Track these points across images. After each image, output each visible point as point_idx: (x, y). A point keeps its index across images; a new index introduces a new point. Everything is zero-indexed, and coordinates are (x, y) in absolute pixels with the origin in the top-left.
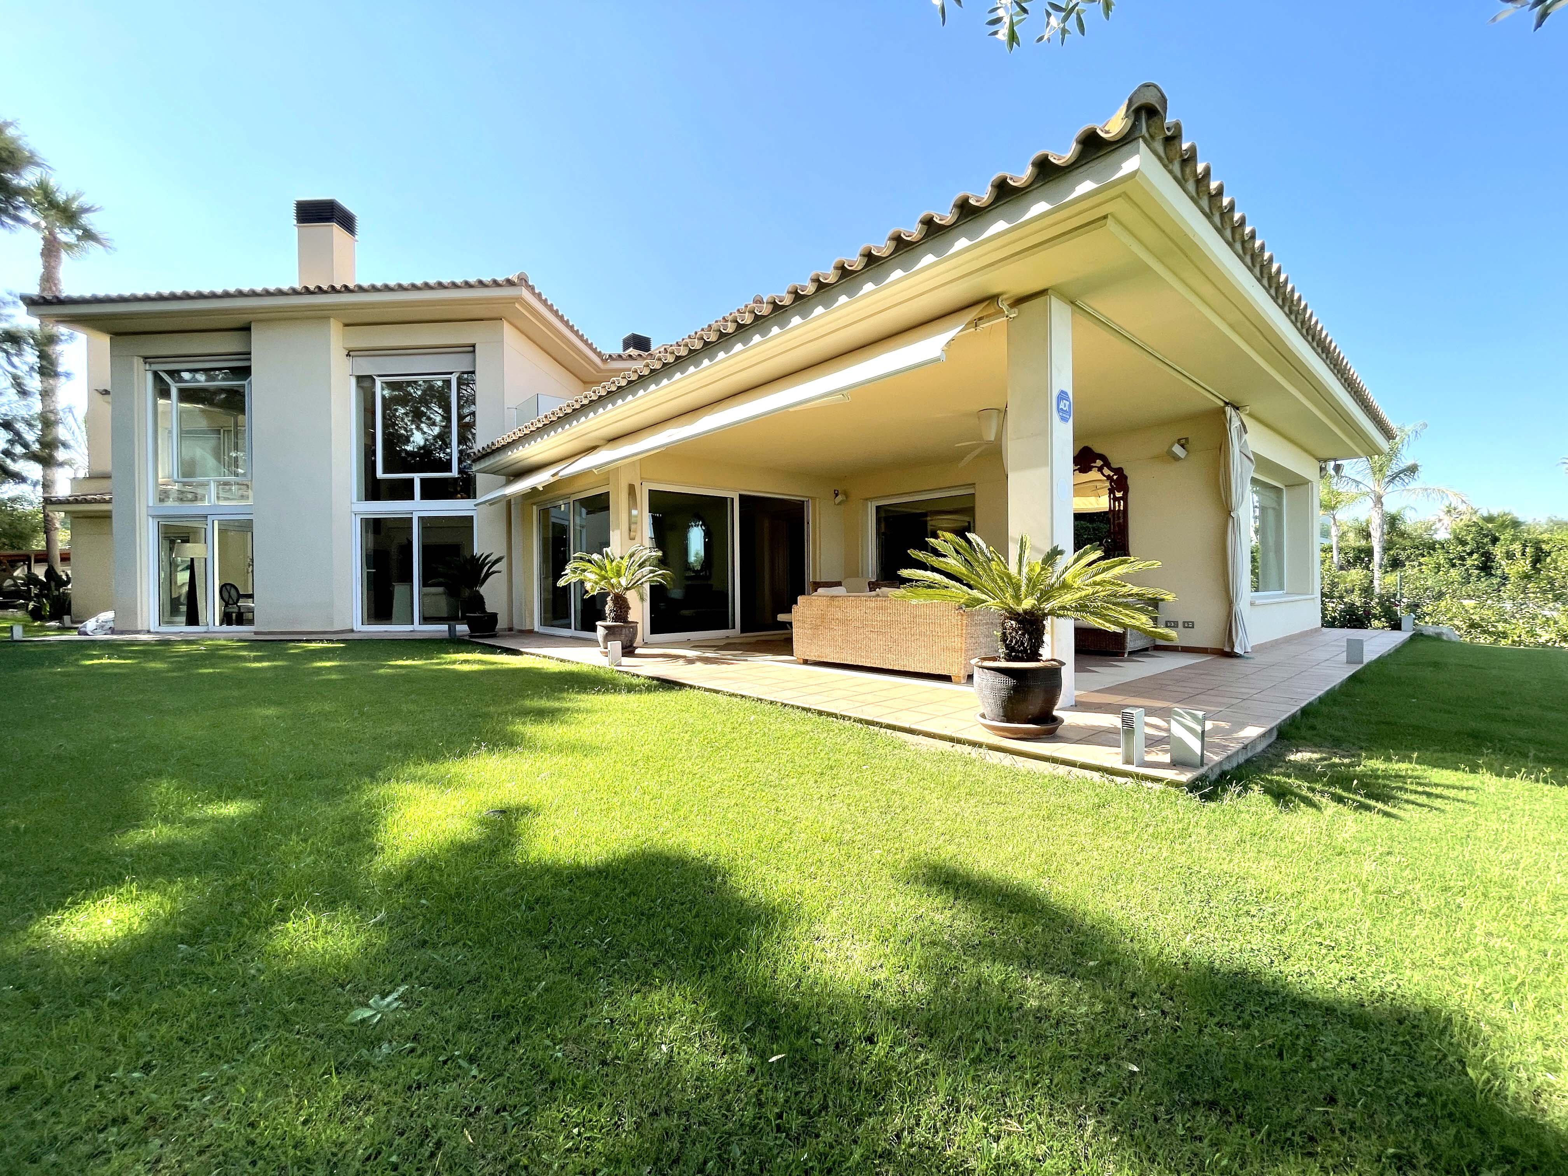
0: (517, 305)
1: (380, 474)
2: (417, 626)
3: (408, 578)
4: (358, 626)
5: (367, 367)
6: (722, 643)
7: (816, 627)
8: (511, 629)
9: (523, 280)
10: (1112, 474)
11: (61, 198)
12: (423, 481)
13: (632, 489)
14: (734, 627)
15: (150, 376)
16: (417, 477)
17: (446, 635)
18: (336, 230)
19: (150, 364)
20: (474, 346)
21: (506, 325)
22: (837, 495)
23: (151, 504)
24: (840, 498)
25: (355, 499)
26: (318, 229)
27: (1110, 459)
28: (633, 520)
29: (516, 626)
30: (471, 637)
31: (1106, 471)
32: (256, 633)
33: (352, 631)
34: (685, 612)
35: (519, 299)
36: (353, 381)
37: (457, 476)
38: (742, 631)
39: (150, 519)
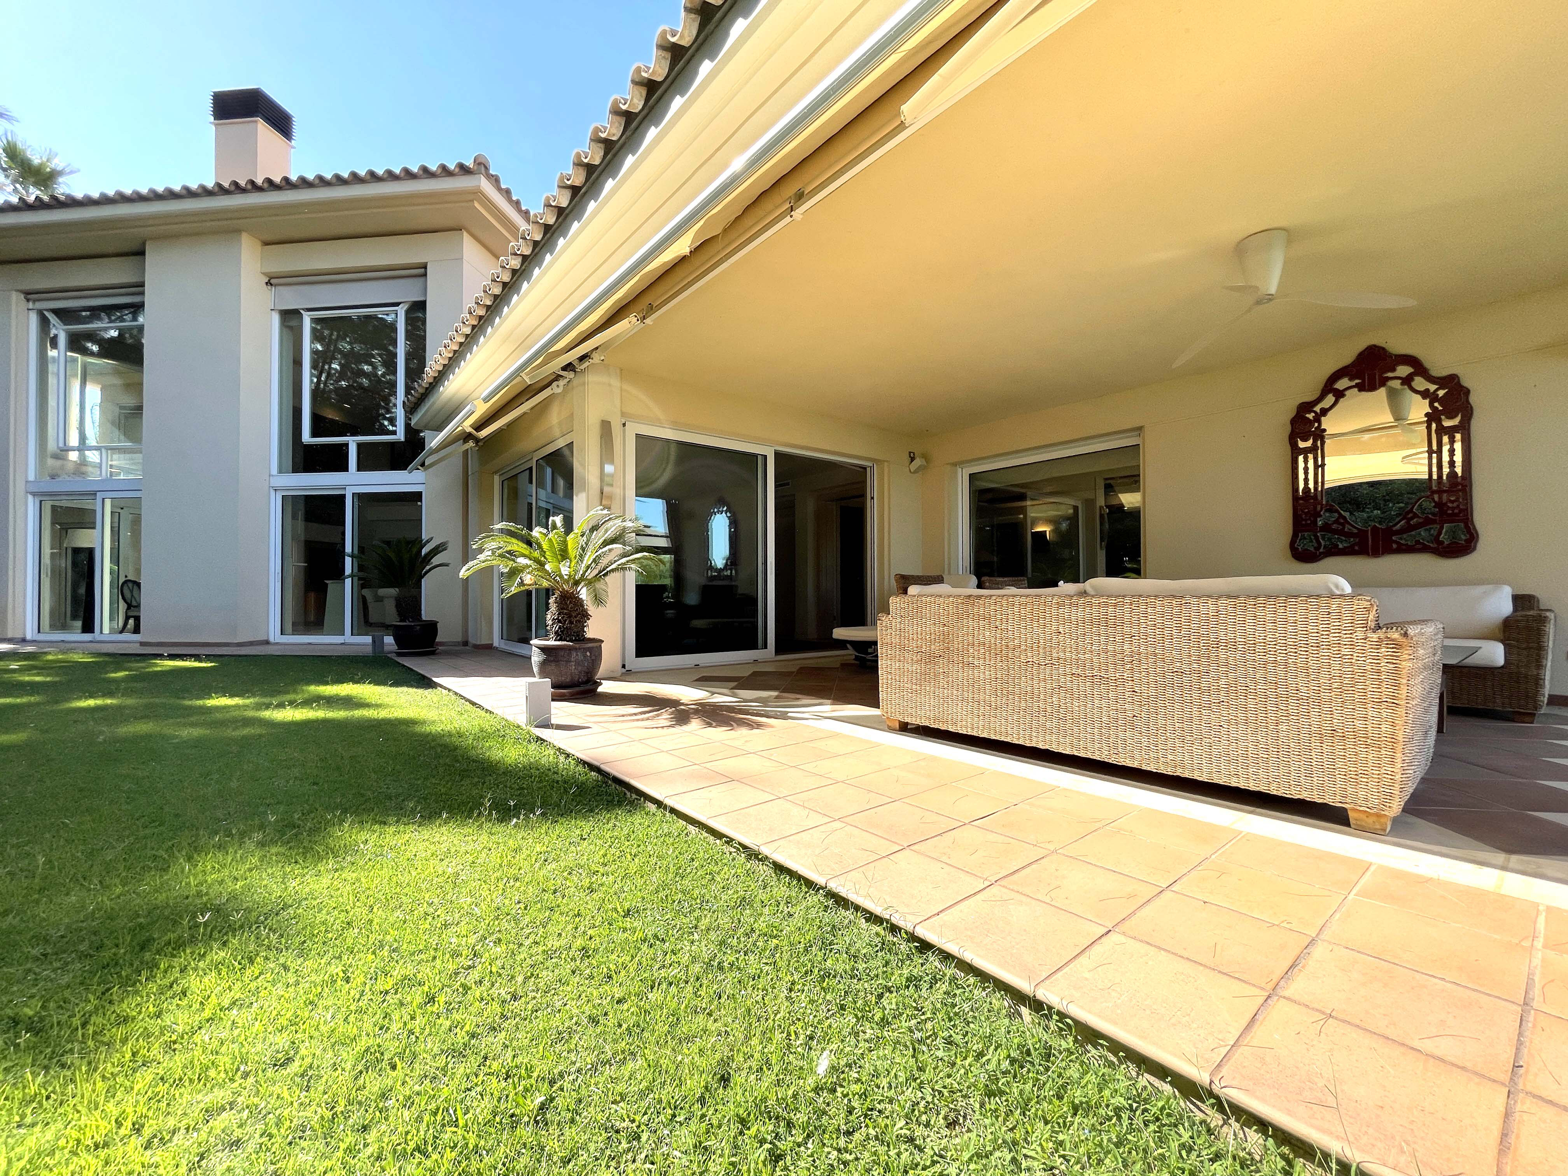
0: (477, 205)
1: (306, 437)
2: (348, 637)
3: (339, 574)
4: (274, 634)
5: (292, 299)
6: (746, 673)
7: (931, 659)
8: (466, 643)
9: (482, 165)
10: (1433, 388)
11: (36, 161)
12: (360, 446)
13: (606, 427)
14: (766, 647)
15: (34, 318)
16: (352, 442)
17: (369, 650)
18: (262, 129)
19: (35, 301)
20: (425, 267)
21: (465, 234)
22: (912, 459)
23: (31, 477)
24: (918, 462)
25: (274, 469)
26: (238, 127)
27: (1427, 364)
28: (607, 479)
29: (472, 640)
30: (399, 655)
31: (1420, 383)
32: (142, 644)
33: (267, 642)
34: (698, 623)
35: (477, 194)
36: (276, 318)
37: (403, 439)
38: (779, 650)
39: (30, 498)
